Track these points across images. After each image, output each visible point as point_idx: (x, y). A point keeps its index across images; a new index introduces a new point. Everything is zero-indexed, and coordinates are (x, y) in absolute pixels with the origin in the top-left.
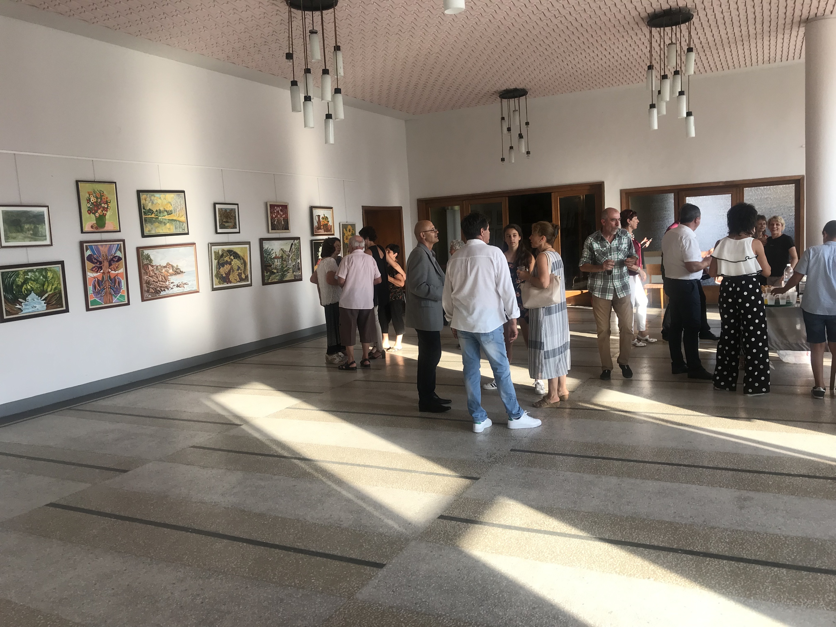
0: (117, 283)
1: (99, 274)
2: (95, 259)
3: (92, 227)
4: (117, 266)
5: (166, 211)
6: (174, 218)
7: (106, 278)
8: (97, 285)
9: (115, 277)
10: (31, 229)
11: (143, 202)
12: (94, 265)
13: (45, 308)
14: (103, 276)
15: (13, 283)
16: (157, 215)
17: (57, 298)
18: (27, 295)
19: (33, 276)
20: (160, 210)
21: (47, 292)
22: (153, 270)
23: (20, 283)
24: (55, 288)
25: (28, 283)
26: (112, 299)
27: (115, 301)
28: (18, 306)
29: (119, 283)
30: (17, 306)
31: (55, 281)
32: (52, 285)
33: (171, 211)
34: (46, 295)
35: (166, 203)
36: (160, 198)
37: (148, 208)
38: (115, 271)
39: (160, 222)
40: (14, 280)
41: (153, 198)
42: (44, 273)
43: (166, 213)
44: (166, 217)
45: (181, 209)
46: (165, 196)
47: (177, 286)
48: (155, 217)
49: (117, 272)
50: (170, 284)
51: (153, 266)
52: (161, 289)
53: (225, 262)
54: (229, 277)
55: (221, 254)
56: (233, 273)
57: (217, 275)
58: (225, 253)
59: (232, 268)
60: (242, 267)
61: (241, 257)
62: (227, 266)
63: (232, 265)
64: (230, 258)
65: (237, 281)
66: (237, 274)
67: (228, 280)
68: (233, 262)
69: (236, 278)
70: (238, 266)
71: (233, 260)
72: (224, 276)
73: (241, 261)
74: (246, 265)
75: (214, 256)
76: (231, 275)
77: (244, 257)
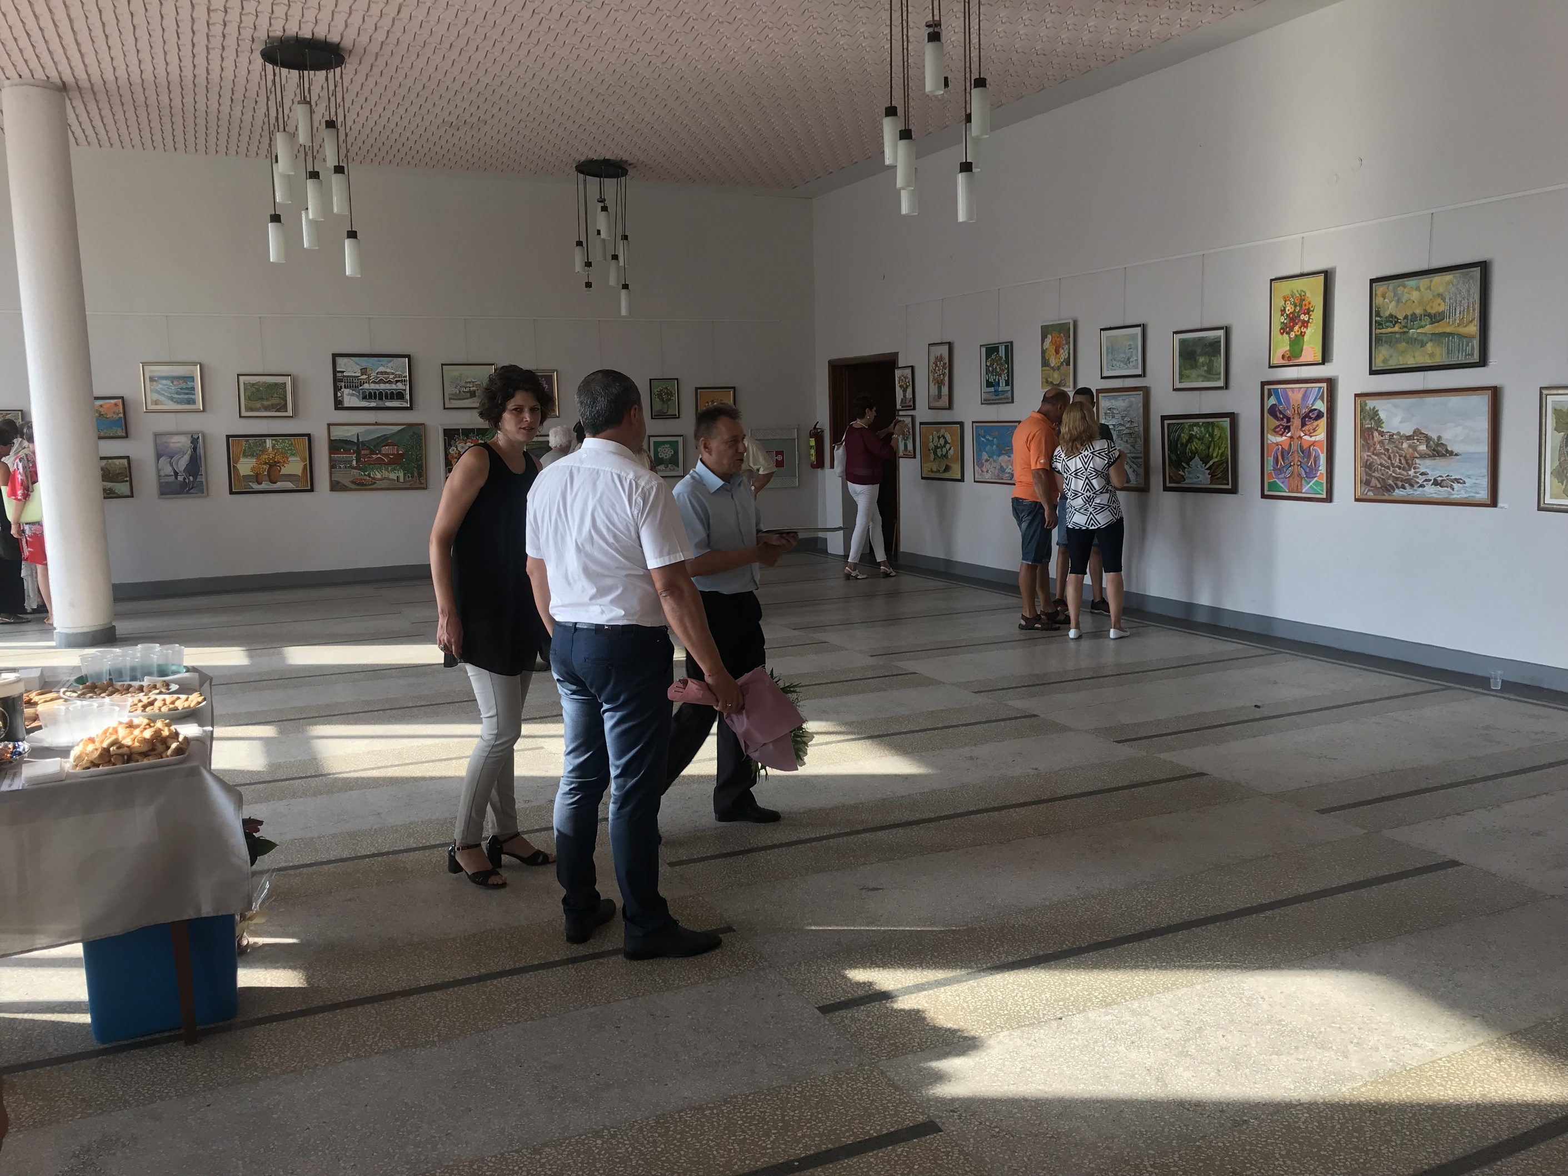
0: (1312, 460)
1: (1284, 438)
2: (1281, 412)
3: (1283, 357)
4: (1314, 427)
5: (1429, 315)
6: (1448, 330)
7: (1294, 448)
8: (1280, 458)
9: (1309, 447)
10: (1207, 364)
11: (1378, 301)
12: (1278, 423)
13: (1209, 481)
14: (1290, 444)
15: (1178, 439)
16: (1405, 327)
17: (1223, 469)
18: (1191, 459)
19: (1199, 432)
20: (1414, 314)
21: (1212, 458)
22: (1381, 442)
23: (1184, 441)
24: (1221, 455)
25: (1193, 441)
26: (1301, 485)
27: (1307, 489)
28: (1181, 473)
29: (1316, 459)
30: (1179, 473)
31: (1221, 443)
32: (1218, 449)
33: (1443, 312)
34: (1211, 463)
35: (1431, 297)
36: (1418, 289)
37: (1387, 314)
38: (1311, 437)
39: (1412, 341)
40: (1179, 436)
41: (1400, 290)
42: (1210, 430)
43: (1428, 320)
44: (1428, 329)
45: (1468, 307)
46: (1431, 281)
47: (1436, 483)
48: (1401, 331)
49: (1313, 439)
50: (1418, 477)
51: (1382, 434)
52: (1395, 484)
57: (1561, 471)
75: (1555, 421)
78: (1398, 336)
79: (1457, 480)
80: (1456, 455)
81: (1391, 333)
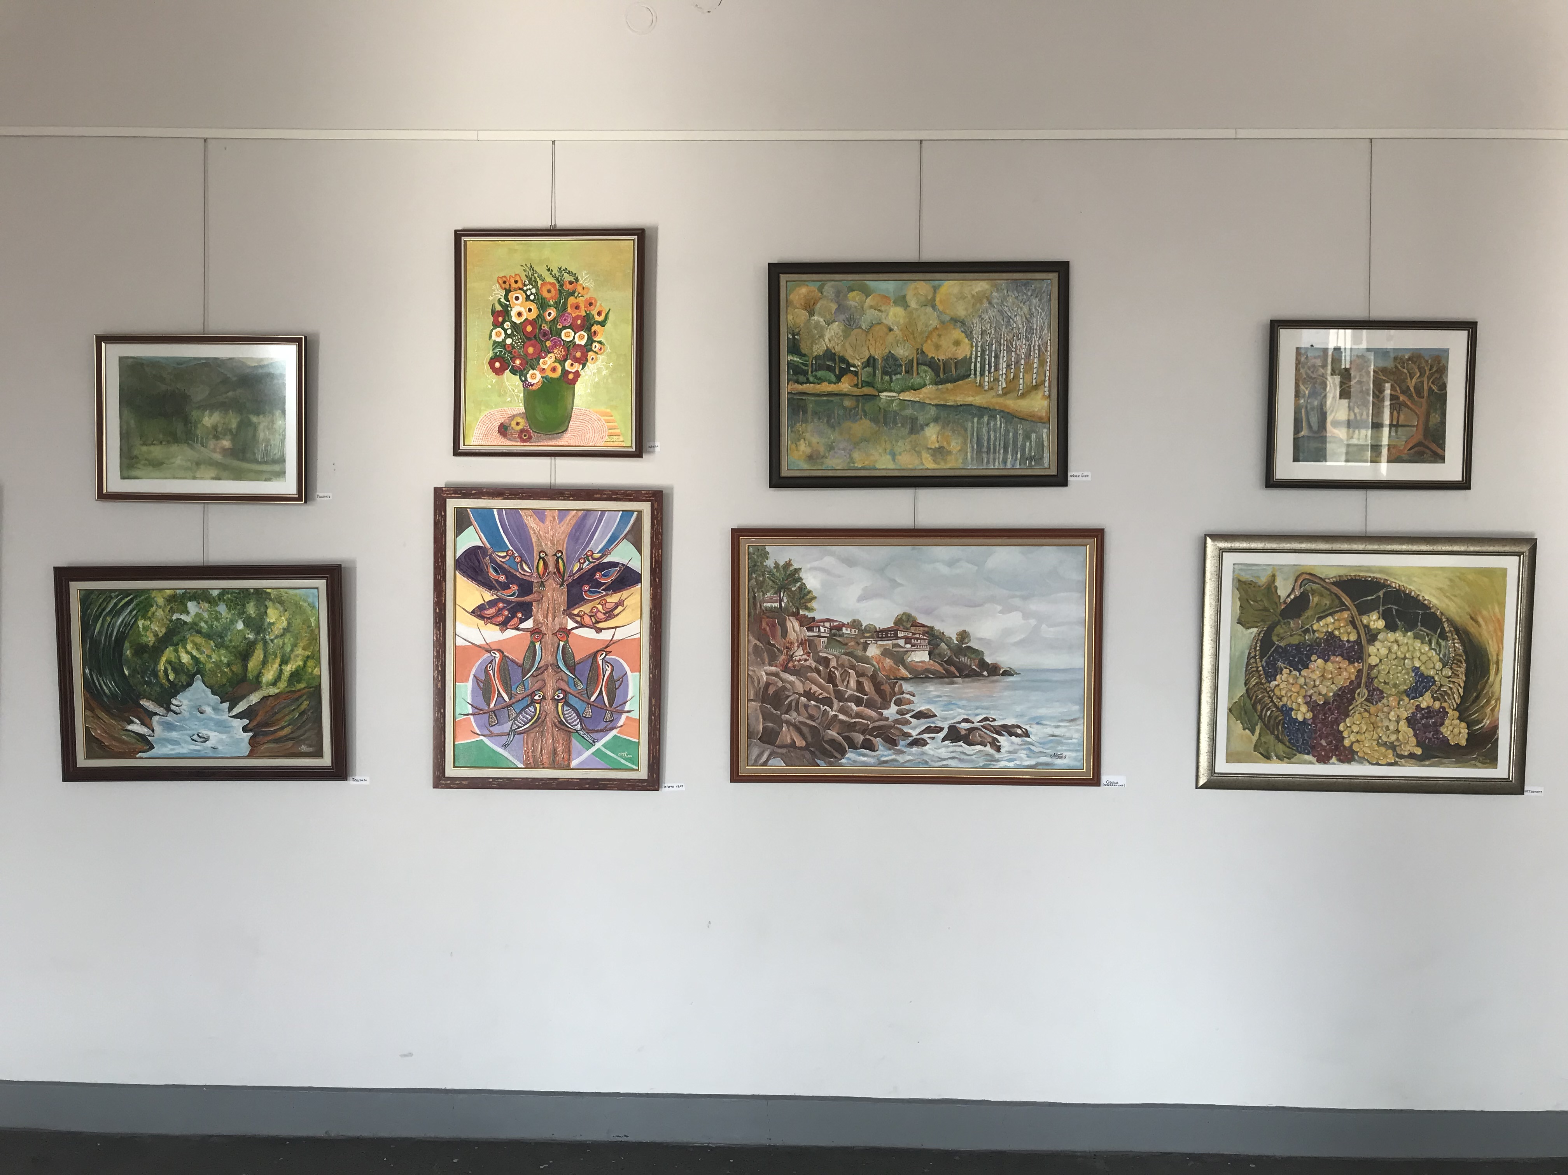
0: (602, 685)
1: (511, 633)
2: (498, 568)
3: (503, 430)
4: (609, 606)
5: (932, 364)
6: (979, 400)
7: (543, 655)
9: (595, 655)
10: (227, 431)
11: (793, 316)
12: (488, 596)
15: (121, 638)
16: (870, 384)
17: (302, 714)
18: (175, 690)
19: (206, 615)
20: (890, 358)
21: (257, 684)
22: (807, 643)
23: (150, 639)
24: (296, 676)
25: (184, 641)
26: (568, 750)
27: (584, 759)
28: (136, 727)
29: (616, 685)
30: (130, 727)
31: (295, 645)
32: (284, 661)
33: (967, 361)
34: (254, 698)
35: (934, 323)
37: (819, 349)
38: (599, 630)
40: (130, 626)
41: (854, 298)
42: (252, 610)
43: (928, 375)
44: (929, 393)
45: (1028, 355)
46: (935, 289)
47: (954, 735)
48: (857, 392)
49: (606, 635)
50: (907, 723)
51: (809, 624)
52: (847, 739)
53: (1316, 643)
54: (1341, 727)
55: (1292, 597)
56: (1373, 709)
57: (1249, 706)
58: (1322, 595)
59: (1370, 680)
60: (1445, 681)
61: (1446, 625)
62: (1330, 666)
63: (1373, 661)
64: (1353, 623)
65: (1401, 757)
66: (1405, 715)
67: (1331, 742)
68: (1377, 644)
69: (1393, 738)
70: (1416, 669)
71: (1380, 637)
72: (1300, 718)
73: (1443, 643)
74: (1486, 672)
75: (1239, 603)
76: (1357, 715)
77: (1477, 622)
78: (847, 403)
79: (1009, 730)
80: (1007, 673)
81: (830, 394)
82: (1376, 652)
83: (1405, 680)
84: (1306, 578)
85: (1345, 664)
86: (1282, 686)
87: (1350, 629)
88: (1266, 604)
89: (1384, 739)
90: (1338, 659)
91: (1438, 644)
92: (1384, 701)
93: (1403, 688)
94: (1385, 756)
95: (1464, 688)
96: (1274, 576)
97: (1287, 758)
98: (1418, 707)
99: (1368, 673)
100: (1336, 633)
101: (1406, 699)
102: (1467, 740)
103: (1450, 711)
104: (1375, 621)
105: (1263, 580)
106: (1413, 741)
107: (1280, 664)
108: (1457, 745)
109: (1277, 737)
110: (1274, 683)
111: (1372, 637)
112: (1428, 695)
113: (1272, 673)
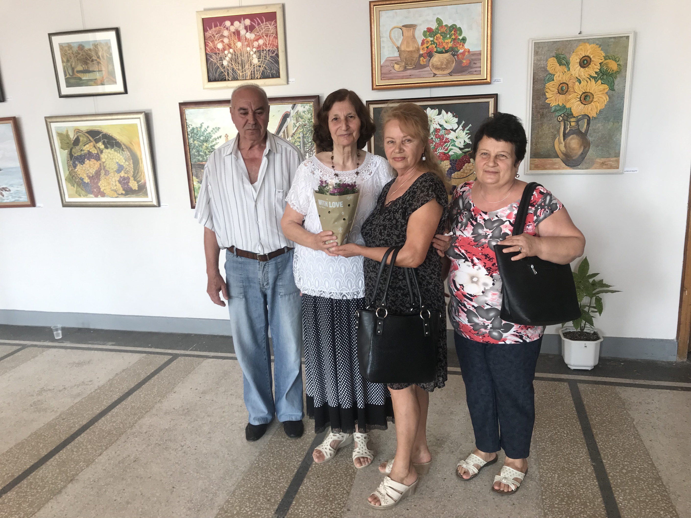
53: (85, 155)
54: (99, 184)
55: (75, 138)
56: (107, 178)
57: (71, 178)
58: (83, 137)
59: (104, 167)
60: (127, 167)
61: (123, 146)
62: (91, 163)
63: (103, 160)
64: (94, 146)
65: (119, 194)
66: (118, 179)
67: (97, 190)
68: (103, 154)
69: (115, 188)
70: (117, 163)
71: (104, 151)
72: (87, 182)
73: (123, 152)
74: (138, 163)
75: (59, 141)
76: (103, 180)
77: (132, 144)
79: (5, 189)
82: (103, 157)
83: (115, 167)
84: (78, 131)
85: (95, 162)
86: (79, 170)
87: (94, 149)
88: (68, 141)
89: (113, 188)
90: (93, 160)
91: (122, 153)
92: (110, 175)
93: (115, 169)
94: (114, 194)
95: (134, 169)
96: (67, 131)
97: (86, 196)
98: (120, 176)
99: (103, 165)
100: (90, 151)
101: (116, 174)
102: (138, 188)
103: (130, 177)
104: (101, 145)
105: (65, 133)
106: (121, 189)
107: (77, 163)
108: (135, 190)
109: (81, 189)
110: (76, 169)
111: (102, 152)
112: (123, 172)
113: (75, 167)
